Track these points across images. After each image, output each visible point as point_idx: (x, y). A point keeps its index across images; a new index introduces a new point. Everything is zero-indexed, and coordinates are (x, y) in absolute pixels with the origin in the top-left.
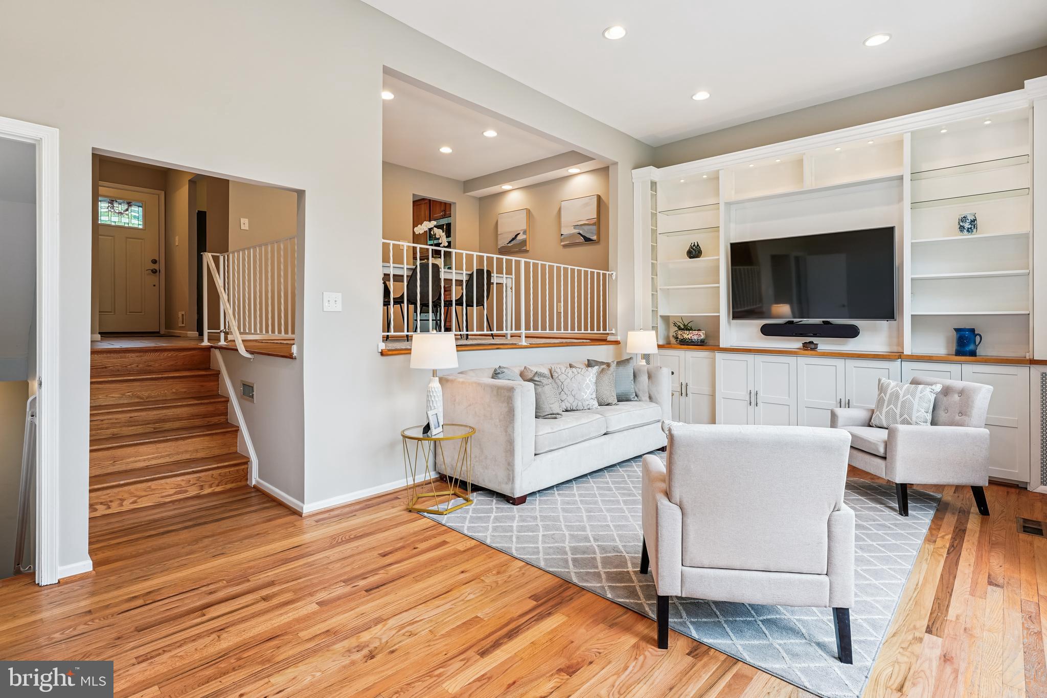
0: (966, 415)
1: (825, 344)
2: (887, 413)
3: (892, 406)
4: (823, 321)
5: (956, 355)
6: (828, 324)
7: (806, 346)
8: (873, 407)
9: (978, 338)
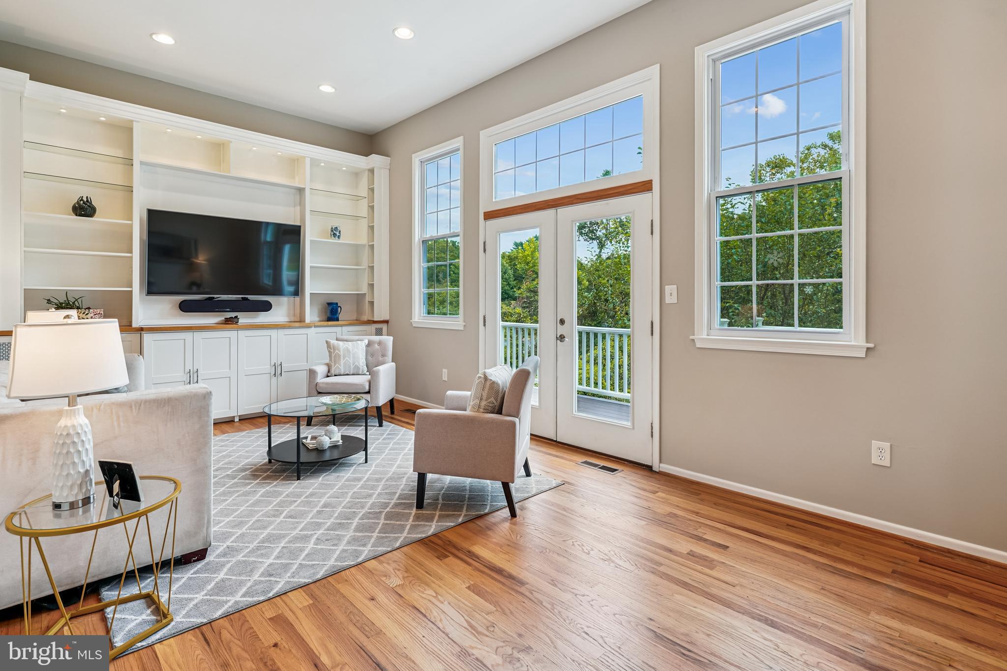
0: (385, 356)
1: (244, 318)
2: (345, 363)
3: (347, 358)
4: (242, 298)
5: (328, 321)
6: (246, 300)
7: (228, 321)
8: (327, 361)
9: (339, 309)
